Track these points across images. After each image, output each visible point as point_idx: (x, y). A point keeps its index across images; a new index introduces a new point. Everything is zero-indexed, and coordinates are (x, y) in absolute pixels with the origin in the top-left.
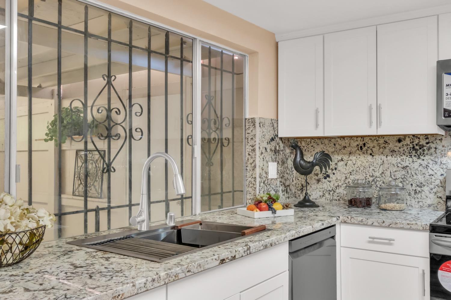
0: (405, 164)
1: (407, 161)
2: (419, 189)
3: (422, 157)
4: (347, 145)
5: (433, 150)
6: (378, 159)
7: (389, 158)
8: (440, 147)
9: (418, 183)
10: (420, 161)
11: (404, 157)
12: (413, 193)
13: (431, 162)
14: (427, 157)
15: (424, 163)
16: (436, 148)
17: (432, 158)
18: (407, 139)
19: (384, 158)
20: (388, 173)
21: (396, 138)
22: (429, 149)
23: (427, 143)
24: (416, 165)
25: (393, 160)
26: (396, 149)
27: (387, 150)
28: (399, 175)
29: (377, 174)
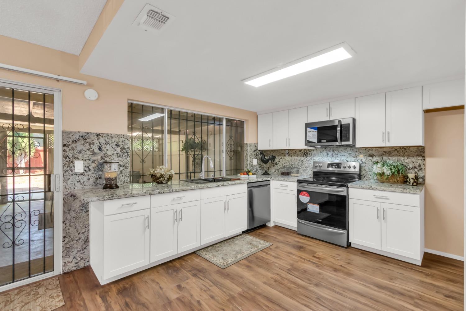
0: (302, 160)
1: (302, 159)
2: (306, 169)
3: (307, 157)
4: (283, 153)
5: (311, 154)
6: (293, 158)
7: (297, 157)
8: (313, 154)
9: (306, 167)
10: (306, 159)
11: (302, 157)
12: (304, 170)
13: (310, 159)
14: (309, 157)
15: (308, 159)
16: (312, 154)
17: (311, 157)
18: (303, 150)
19: (295, 157)
20: (296, 163)
21: (299, 150)
22: (310, 154)
23: (309, 152)
24: (305, 160)
25: (298, 158)
26: (299, 154)
27: (296, 155)
28: (300, 164)
29: (293, 163)
